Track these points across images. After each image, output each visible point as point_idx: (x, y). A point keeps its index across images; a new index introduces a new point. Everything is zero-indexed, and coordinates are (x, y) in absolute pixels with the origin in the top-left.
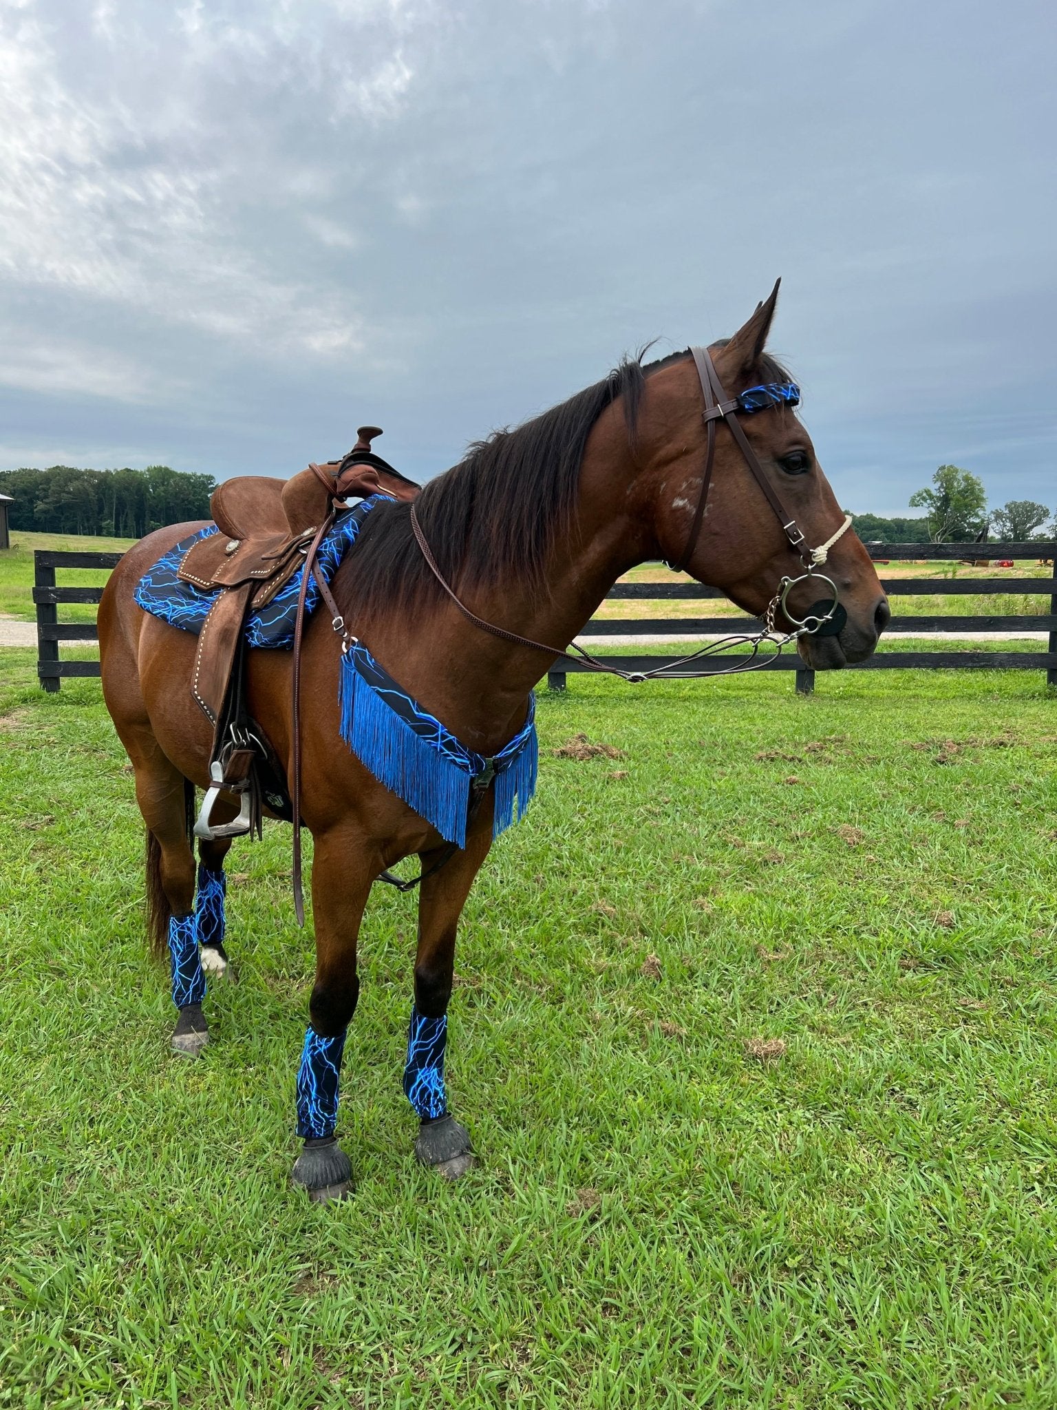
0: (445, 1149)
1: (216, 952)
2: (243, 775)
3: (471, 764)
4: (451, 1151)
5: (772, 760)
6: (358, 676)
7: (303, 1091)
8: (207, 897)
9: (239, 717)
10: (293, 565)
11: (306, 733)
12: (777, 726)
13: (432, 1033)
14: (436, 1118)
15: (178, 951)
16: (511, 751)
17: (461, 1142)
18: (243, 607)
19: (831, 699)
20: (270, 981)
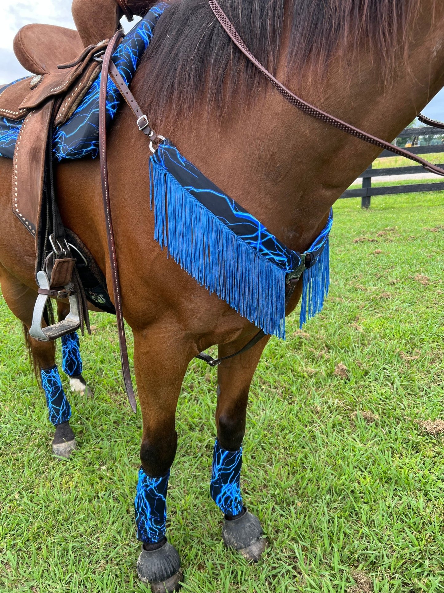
0: (246, 539)
1: (79, 380)
2: (67, 281)
3: (288, 261)
4: (251, 540)
5: (363, 242)
6: (170, 177)
7: (139, 512)
8: (68, 350)
9: (56, 229)
10: (90, 74)
11: (120, 240)
12: (358, 225)
13: (233, 461)
14: (237, 515)
15: (49, 392)
16: (321, 245)
17: (257, 531)
18: (47, 124)
19: (379, 210)
20: (113, 396)
